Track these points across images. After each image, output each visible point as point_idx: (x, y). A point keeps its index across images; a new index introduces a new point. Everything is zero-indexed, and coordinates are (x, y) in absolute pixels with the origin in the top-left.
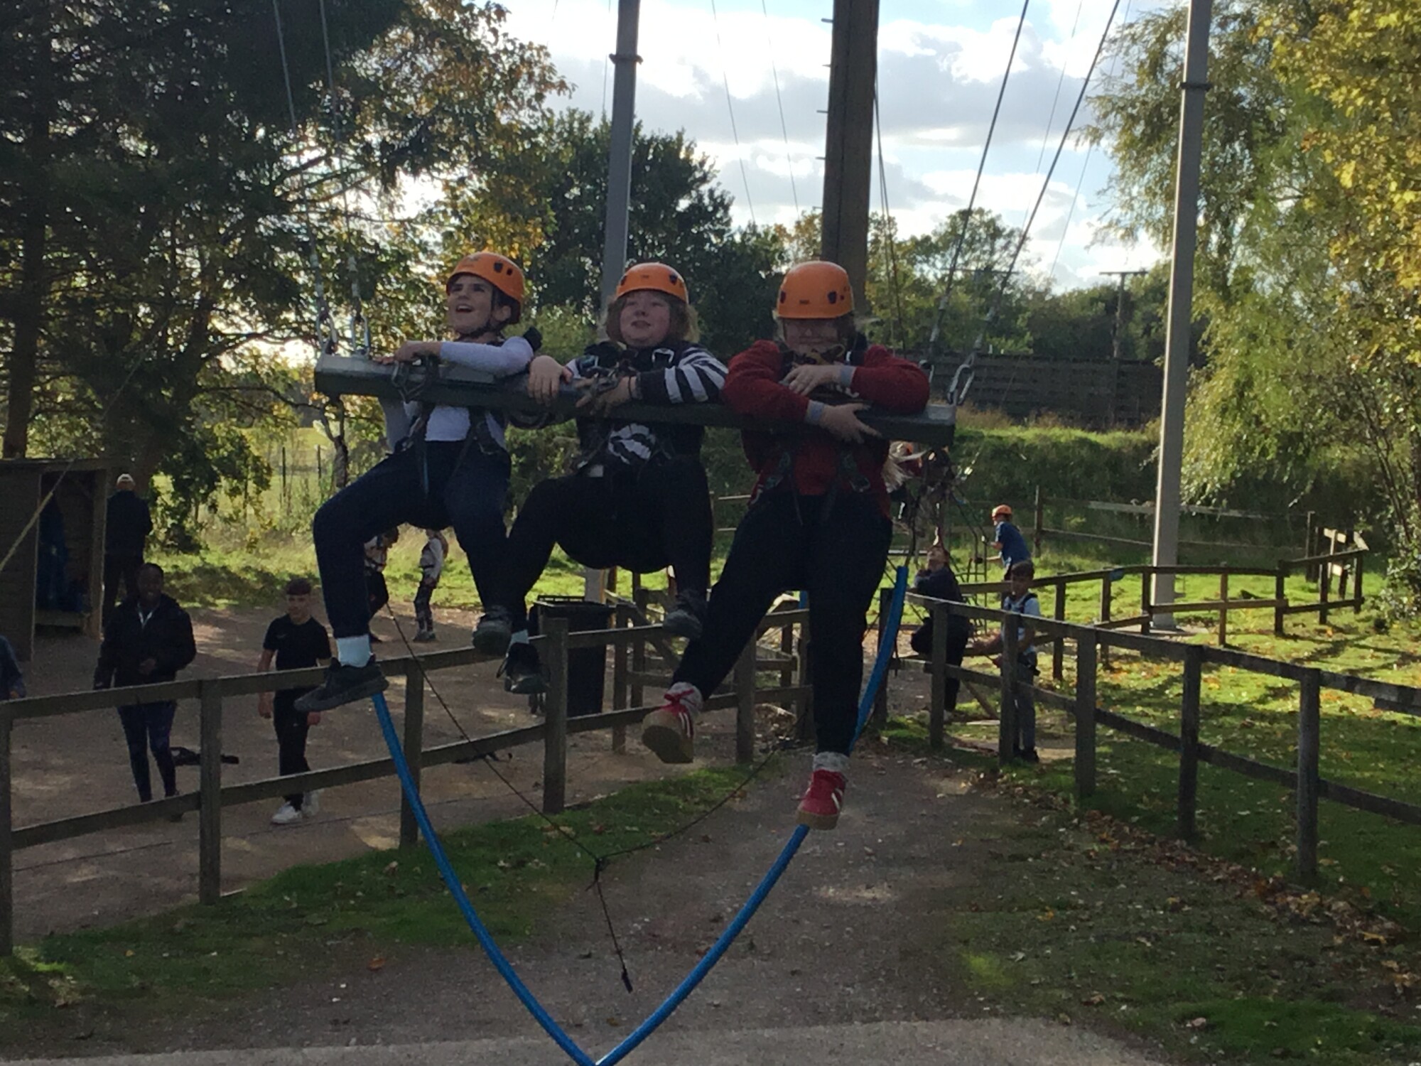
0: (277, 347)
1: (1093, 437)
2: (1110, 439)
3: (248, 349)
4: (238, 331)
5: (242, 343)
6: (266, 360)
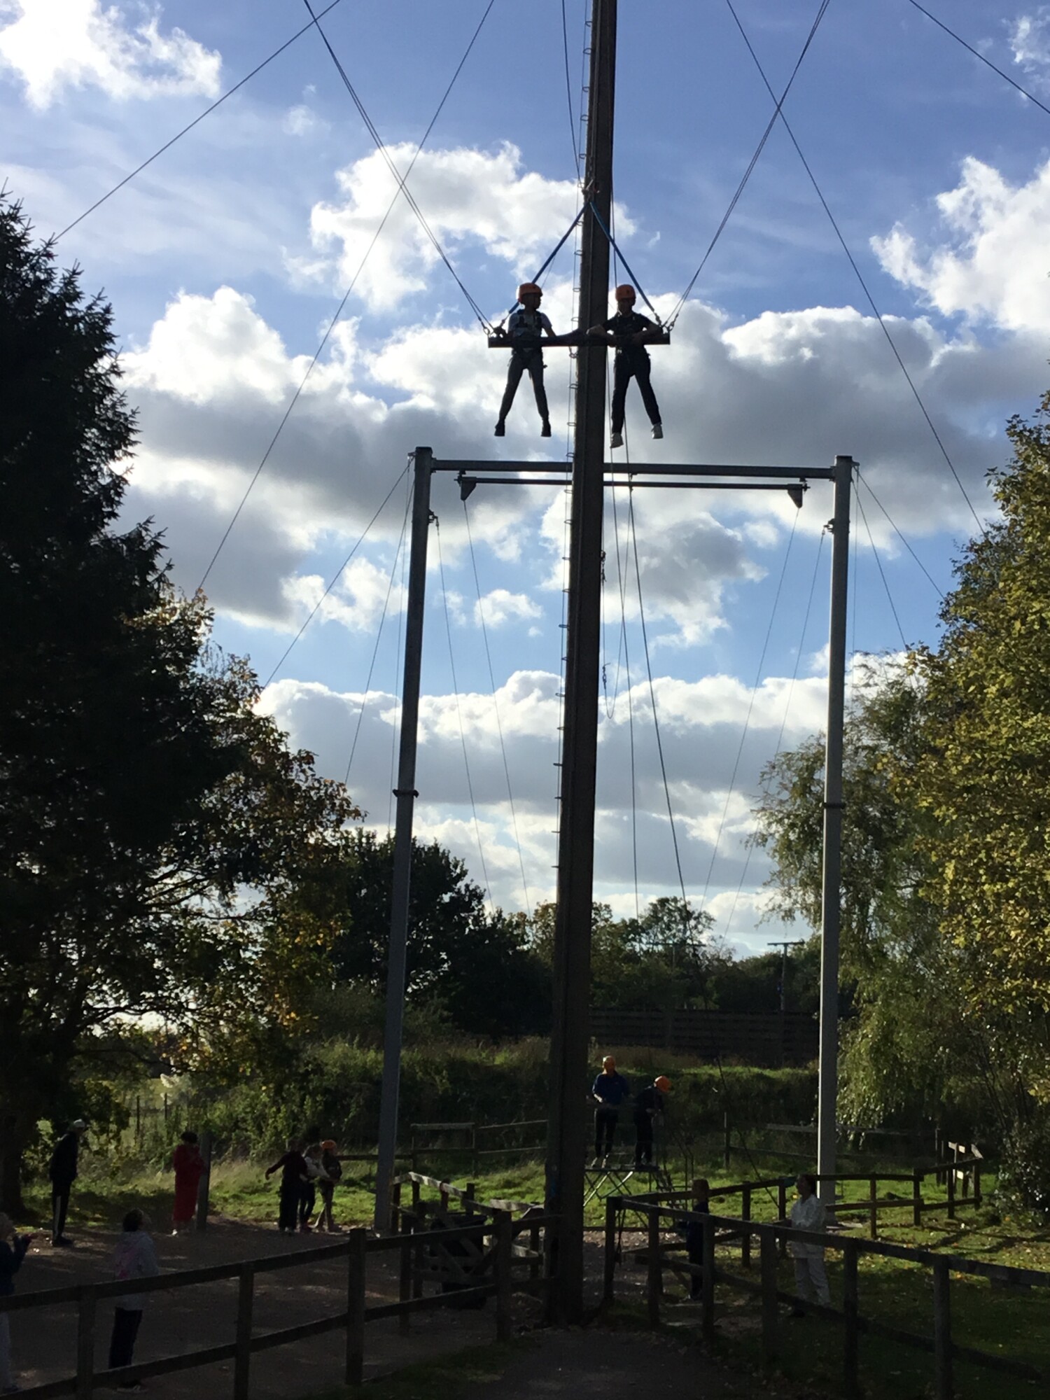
0: (136, 1017)
1: (767, 1072)
2: (781, 1074)
3: (112, 1019)
4: (105, 1006)
5: (109, 1015)
6: (127, 1028)
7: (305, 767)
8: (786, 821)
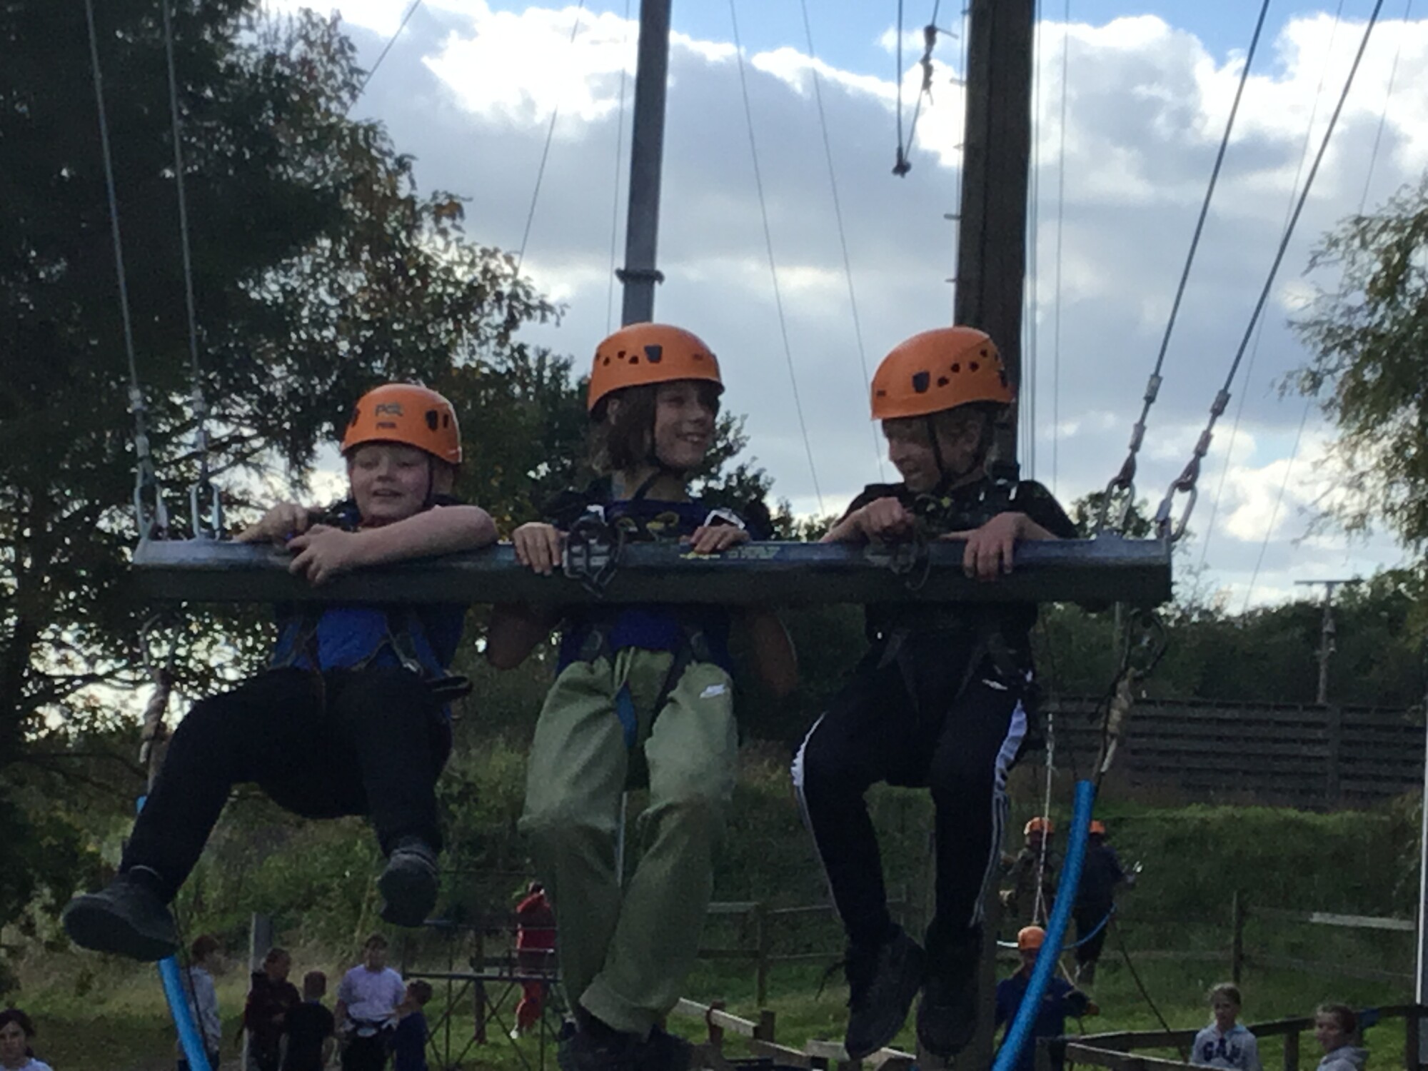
0: (126, 695)
1: (1309, 817)
2: (1338, 820)
3: (83, 697)
4: (69, 672)
5: (74, 689)
6: (109, 714)
7: (446, 222)
8: (1359, 347)
